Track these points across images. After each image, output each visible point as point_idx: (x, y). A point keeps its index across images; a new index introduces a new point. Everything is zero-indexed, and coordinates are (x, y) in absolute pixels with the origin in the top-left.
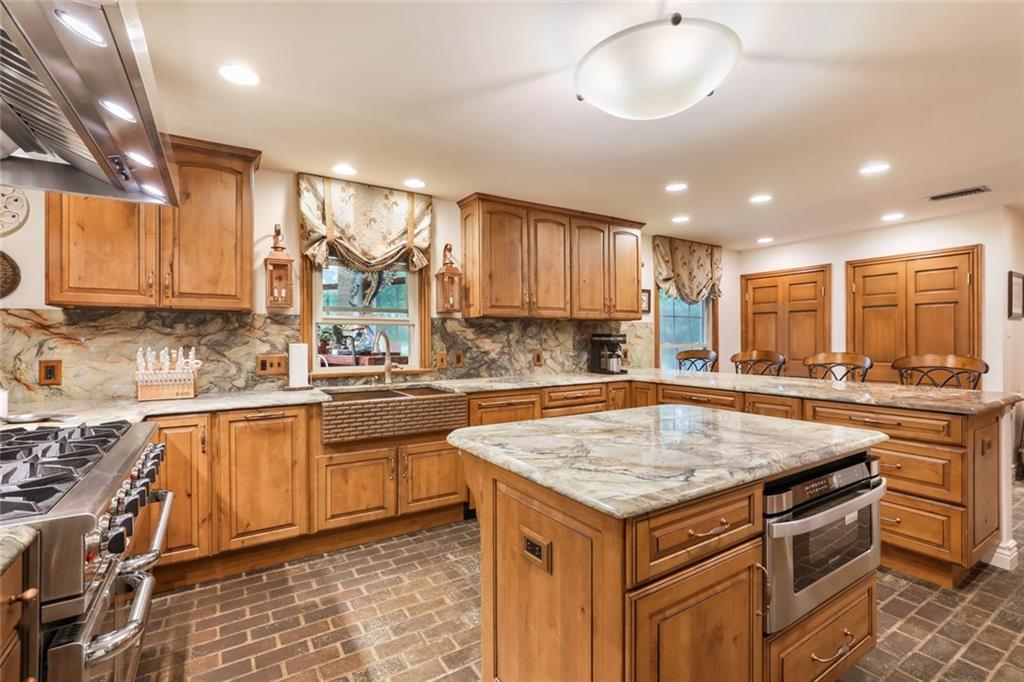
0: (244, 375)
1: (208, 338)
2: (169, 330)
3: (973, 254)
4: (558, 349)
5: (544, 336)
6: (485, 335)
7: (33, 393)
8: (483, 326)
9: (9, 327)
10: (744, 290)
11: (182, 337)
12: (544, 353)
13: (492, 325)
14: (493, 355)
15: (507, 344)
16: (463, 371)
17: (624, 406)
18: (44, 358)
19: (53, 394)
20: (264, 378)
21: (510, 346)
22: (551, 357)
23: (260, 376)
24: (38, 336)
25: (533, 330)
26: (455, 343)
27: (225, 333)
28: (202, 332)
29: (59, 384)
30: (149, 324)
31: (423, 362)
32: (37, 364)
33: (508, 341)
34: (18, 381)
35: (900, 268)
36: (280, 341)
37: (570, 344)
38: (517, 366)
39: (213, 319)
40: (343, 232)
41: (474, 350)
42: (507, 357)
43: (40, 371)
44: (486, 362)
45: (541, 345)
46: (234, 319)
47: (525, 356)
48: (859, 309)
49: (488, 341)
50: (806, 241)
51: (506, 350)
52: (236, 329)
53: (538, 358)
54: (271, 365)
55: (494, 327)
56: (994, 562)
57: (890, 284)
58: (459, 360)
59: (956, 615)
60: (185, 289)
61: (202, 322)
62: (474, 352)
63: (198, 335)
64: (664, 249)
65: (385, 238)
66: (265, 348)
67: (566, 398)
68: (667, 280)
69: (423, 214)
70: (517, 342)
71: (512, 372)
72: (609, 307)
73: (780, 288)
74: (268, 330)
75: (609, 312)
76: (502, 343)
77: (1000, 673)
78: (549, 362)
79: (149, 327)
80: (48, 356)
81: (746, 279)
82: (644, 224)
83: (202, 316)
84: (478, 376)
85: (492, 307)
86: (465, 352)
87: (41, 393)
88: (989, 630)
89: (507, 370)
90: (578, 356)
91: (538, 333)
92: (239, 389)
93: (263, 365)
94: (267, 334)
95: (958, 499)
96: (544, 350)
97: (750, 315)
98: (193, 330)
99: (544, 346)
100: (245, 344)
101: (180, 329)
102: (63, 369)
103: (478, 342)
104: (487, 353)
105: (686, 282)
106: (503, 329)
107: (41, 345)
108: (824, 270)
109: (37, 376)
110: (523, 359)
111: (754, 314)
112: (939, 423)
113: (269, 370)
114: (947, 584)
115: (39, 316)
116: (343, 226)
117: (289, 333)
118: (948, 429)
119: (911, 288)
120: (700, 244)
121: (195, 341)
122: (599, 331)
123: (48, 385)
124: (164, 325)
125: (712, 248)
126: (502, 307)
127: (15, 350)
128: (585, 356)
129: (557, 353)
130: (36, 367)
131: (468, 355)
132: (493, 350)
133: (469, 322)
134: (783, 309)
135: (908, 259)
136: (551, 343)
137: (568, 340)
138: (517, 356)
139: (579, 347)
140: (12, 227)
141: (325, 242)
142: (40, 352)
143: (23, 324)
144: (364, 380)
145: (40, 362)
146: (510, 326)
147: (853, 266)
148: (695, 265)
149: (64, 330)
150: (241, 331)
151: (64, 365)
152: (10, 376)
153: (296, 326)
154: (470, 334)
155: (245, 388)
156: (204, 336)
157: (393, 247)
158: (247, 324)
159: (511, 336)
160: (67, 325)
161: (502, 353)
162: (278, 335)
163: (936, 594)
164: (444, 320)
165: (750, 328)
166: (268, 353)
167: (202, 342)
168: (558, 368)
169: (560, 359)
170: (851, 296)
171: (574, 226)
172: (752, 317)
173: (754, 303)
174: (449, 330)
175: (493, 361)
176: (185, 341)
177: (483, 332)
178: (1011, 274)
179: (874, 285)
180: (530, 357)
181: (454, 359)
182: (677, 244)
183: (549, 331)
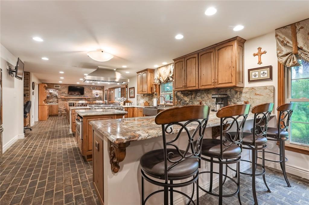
5: (203, 96)
6: (185, 96)
8: (185, 93)
12: (203, 102)
13: (187, 93)
14: (187, 102)
15: (191, 99)
21: (192, 99)
22: (206, 103)
25: (199, 94)
26: (179, 98)
31: (173, 103)
33: (192, 98)
41: (183, 100)
42: (191, 103)
44: (186, 104)
45: (202, 99)
47: (197, 103)
49: (186, 98)
51: (191, 100)
53: (201, 103)
70: (194, 98)
76: (190, 98)
85: (176, 89)
91: (201, 95)
96: (203, 101)
103: (184, 98)
104: (186, 101)
106: (190, 94)
129: (208, 102)
131: (182, 102)
132: (188, 100)
136: (206, 98)
138: (194, 102)
146: (192, 93)
154: (182, 96)
159: (192, 96)
164: (177, 93)
169: (209, 104)
174: (178, 95)
175: (188, 104)
177: (185, 95)
181: (178, 102)
183: (205, 94)
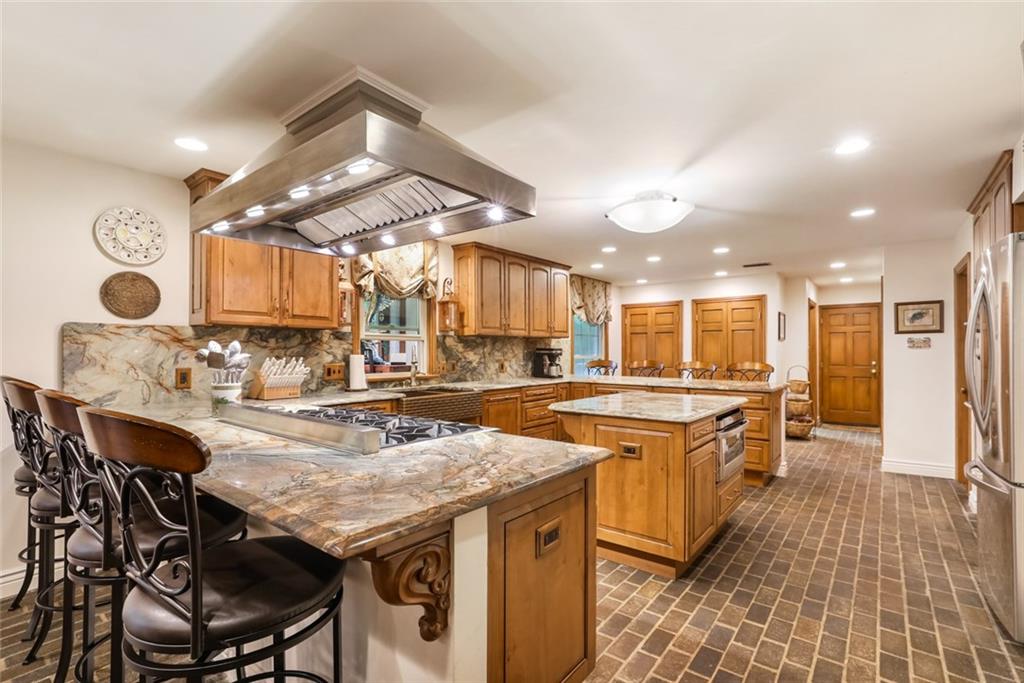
0: (315, 380)
1: (291, 350)
2: (265, 344)
3: (761, 300)
4: (514, 360)
5: (506, 350)
6: (470, 349)
7: (170, 395)
8: (469, 342)
9: (155, 340)
10: (624, 316)
11: (274, 349)
12: (505, 363)
14: (474, 364)
15: (483, 356)
16: (456, 376)
17: (566, 400)
18: (178, 366)
19: (186, 396)
20: (329, 383)
21: (485, 357)
22: (510, 366)
23: (326, 381)
24: (175, 348)
25: (498, 345)
26: (451, 355)
27: (303, 347)
28: (288, 346)
29: (189, 388)
30: (252, 339)
31: (430, 370)
32: (174, 371)
33: (484, 353)
34: (161, 385)
35: (723, 306)
36: (339, 354)
37: (521, 356)
38: (489, 372)
39: (294, 335)
40: (382, 267)
41: (463, 360)
42: (482, 366)
43: (176, 377)
44: (470, 370)
45: (504, 356)
46: (309, 335)
47: (494, 364)
48: (700, 333)
49: (471, 353)
50: (665, 283)
51: (483, 360)
52: (310, 343)
53: (502, 366)
54: (334, 372)
55: (475, 342)
56: (778, 474)
57: (717, 316)
58: (454, 368)
59: (766, 495)
60: (297, 312)
61: (287, 338)
62: (463, 362)
63: (285, 348)
64: (578, 284)
65: (408, 273)
66: (329, 358)
67: (535, 395)
68: (579, 308)
69: (433, 255)
70: (489, 354)
71: (486, 376)
72: (550, 328)
73: (649, 314)
74: (332, 344)
75: (551, 332)
76: (480, 355)
77: (786, 511)
78: (509, 369)
79: (252, 341)
80: (183, 365)
81: (625, 308)
82: (570, 267)
83: (287, 332)
84: (465, 380)
85: (484, 327)
86: (457, 362)
87: (176, 394)
88: (780, 499)
89: (482, 375)
90: (526, 365)
91: (502, 348)
92: (312, 391)
93: (329, 372)
94: (331, 347)
95: (766, 437)
96: (505, 360)
97: (628, 334)
98: (282, 344)
99: (506, 357)
100: (317, 355)
101: (272, 342)
102: (192, 376)
103: (465, 354)
104: (470, 363)
105: (591, 309)
106: (481, 344)
107: (177, 356)
108: (678, 304)
109: (174, 381)
110: (493, 367)
111: (632, 334)
112: (758, 398)
113: (334, 376)
114: (760, 484)
115: (176, 331)
116: (383, 263)
117: (346, 346)
118: (762, 401)
119: (730, 320)
120: (599, 281)
121: (283, 352)
122: (539, 346)
123: (182, 389)
124: (262, 340)
125: (606, 284)
126: (489, 328)
127: (159, 359)
128: (530, 365)
129: (513, 362)
130: (174, 373)
131: (459, 364)
132: (475, 360)
133: (463, 339)
134: (651, 331)
135: (728, 300)
136: (510, 355)
137: (520, 352)
138: (489, 365)
139: (527, 357)
140: (157, 257)
141: (372, 275)
142: (176, 362)
143: (164, 338)
144: (393, 384)
145: (177, 370)
146: (485, 342)
147: (696, 303)
148: (596, 296)
149: (193, 343)
150: (313, 345)
151: (193, 372)
152: (155, 381)
153: (350, 342)
154: (460, 347)
155: (316, 391)
156: (289, 348)
157: (414, 280)
158: (317, 339)
159: (486, 350)
160: (196, 339)
161: (480, 363)
162: (338, 349)
163: (756, 490)
164: (444, 337)
165: (628, 345)
166: (332, 362)
167: (288, 353)
168: (514, 374)
169: (515, 367)
170: (695, 323)
171: (507, 261)
172: (629, 337)
173: (631, 326)
174: (448, 345)
175: (475, 369)
176: (276, 352)
177: (469, 347)
178: (779, 314)
179: (709, 316)
180: (497, 365)
181: (450, 367)
182: (586, 281)
183: (509, 346)
